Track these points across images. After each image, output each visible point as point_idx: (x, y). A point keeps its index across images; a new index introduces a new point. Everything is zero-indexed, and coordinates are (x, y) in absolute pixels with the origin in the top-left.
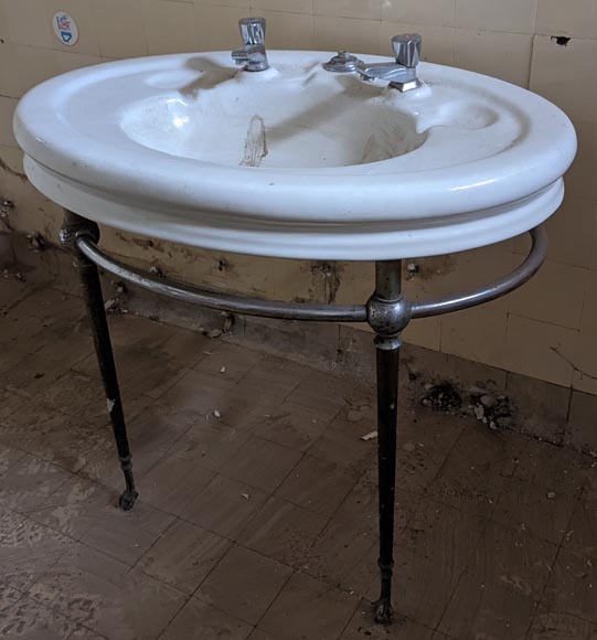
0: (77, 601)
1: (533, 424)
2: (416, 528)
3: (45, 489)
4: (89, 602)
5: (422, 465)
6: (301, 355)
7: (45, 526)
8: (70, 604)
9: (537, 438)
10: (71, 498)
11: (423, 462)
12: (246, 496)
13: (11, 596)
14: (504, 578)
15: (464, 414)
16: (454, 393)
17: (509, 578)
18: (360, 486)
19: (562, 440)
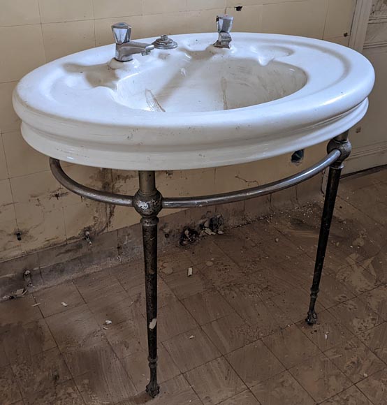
1: (232, 221)
2: (264, 287)
11: (225, 264)
12: (192, 337)
15: (203, 236)
19: (247, 220)
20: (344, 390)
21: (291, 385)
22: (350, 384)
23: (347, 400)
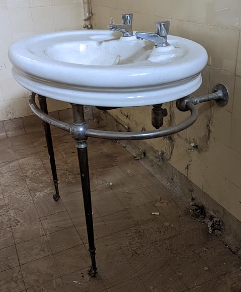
0: (17, 220)
1: (229, 239)
2: (138, 252)
3: (42, 185)
4: (19, 222)
5: (164, 232)
6: (160, 176)
7: (31, 195)
8: (14, 220)
9: (226, 245)
10: (46, 191)
11: (166, 232)
13: (4, 210)
14: (151, 287)
15: (204, 222)
16: (205, 212)
17: (153, 289)
18: (134, 228)
19: (237, 251)
20: (24, 282)
21: (39, 254)
22: (27, 287)
23: (16, 282)
